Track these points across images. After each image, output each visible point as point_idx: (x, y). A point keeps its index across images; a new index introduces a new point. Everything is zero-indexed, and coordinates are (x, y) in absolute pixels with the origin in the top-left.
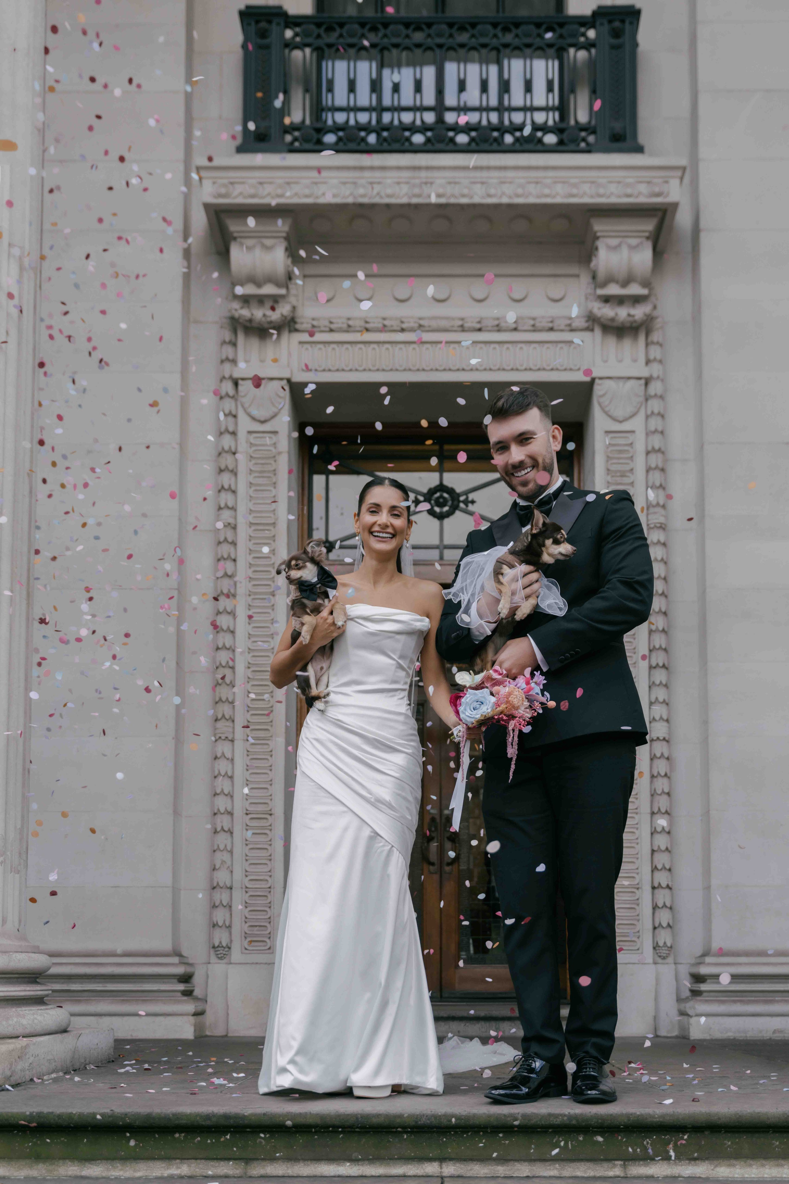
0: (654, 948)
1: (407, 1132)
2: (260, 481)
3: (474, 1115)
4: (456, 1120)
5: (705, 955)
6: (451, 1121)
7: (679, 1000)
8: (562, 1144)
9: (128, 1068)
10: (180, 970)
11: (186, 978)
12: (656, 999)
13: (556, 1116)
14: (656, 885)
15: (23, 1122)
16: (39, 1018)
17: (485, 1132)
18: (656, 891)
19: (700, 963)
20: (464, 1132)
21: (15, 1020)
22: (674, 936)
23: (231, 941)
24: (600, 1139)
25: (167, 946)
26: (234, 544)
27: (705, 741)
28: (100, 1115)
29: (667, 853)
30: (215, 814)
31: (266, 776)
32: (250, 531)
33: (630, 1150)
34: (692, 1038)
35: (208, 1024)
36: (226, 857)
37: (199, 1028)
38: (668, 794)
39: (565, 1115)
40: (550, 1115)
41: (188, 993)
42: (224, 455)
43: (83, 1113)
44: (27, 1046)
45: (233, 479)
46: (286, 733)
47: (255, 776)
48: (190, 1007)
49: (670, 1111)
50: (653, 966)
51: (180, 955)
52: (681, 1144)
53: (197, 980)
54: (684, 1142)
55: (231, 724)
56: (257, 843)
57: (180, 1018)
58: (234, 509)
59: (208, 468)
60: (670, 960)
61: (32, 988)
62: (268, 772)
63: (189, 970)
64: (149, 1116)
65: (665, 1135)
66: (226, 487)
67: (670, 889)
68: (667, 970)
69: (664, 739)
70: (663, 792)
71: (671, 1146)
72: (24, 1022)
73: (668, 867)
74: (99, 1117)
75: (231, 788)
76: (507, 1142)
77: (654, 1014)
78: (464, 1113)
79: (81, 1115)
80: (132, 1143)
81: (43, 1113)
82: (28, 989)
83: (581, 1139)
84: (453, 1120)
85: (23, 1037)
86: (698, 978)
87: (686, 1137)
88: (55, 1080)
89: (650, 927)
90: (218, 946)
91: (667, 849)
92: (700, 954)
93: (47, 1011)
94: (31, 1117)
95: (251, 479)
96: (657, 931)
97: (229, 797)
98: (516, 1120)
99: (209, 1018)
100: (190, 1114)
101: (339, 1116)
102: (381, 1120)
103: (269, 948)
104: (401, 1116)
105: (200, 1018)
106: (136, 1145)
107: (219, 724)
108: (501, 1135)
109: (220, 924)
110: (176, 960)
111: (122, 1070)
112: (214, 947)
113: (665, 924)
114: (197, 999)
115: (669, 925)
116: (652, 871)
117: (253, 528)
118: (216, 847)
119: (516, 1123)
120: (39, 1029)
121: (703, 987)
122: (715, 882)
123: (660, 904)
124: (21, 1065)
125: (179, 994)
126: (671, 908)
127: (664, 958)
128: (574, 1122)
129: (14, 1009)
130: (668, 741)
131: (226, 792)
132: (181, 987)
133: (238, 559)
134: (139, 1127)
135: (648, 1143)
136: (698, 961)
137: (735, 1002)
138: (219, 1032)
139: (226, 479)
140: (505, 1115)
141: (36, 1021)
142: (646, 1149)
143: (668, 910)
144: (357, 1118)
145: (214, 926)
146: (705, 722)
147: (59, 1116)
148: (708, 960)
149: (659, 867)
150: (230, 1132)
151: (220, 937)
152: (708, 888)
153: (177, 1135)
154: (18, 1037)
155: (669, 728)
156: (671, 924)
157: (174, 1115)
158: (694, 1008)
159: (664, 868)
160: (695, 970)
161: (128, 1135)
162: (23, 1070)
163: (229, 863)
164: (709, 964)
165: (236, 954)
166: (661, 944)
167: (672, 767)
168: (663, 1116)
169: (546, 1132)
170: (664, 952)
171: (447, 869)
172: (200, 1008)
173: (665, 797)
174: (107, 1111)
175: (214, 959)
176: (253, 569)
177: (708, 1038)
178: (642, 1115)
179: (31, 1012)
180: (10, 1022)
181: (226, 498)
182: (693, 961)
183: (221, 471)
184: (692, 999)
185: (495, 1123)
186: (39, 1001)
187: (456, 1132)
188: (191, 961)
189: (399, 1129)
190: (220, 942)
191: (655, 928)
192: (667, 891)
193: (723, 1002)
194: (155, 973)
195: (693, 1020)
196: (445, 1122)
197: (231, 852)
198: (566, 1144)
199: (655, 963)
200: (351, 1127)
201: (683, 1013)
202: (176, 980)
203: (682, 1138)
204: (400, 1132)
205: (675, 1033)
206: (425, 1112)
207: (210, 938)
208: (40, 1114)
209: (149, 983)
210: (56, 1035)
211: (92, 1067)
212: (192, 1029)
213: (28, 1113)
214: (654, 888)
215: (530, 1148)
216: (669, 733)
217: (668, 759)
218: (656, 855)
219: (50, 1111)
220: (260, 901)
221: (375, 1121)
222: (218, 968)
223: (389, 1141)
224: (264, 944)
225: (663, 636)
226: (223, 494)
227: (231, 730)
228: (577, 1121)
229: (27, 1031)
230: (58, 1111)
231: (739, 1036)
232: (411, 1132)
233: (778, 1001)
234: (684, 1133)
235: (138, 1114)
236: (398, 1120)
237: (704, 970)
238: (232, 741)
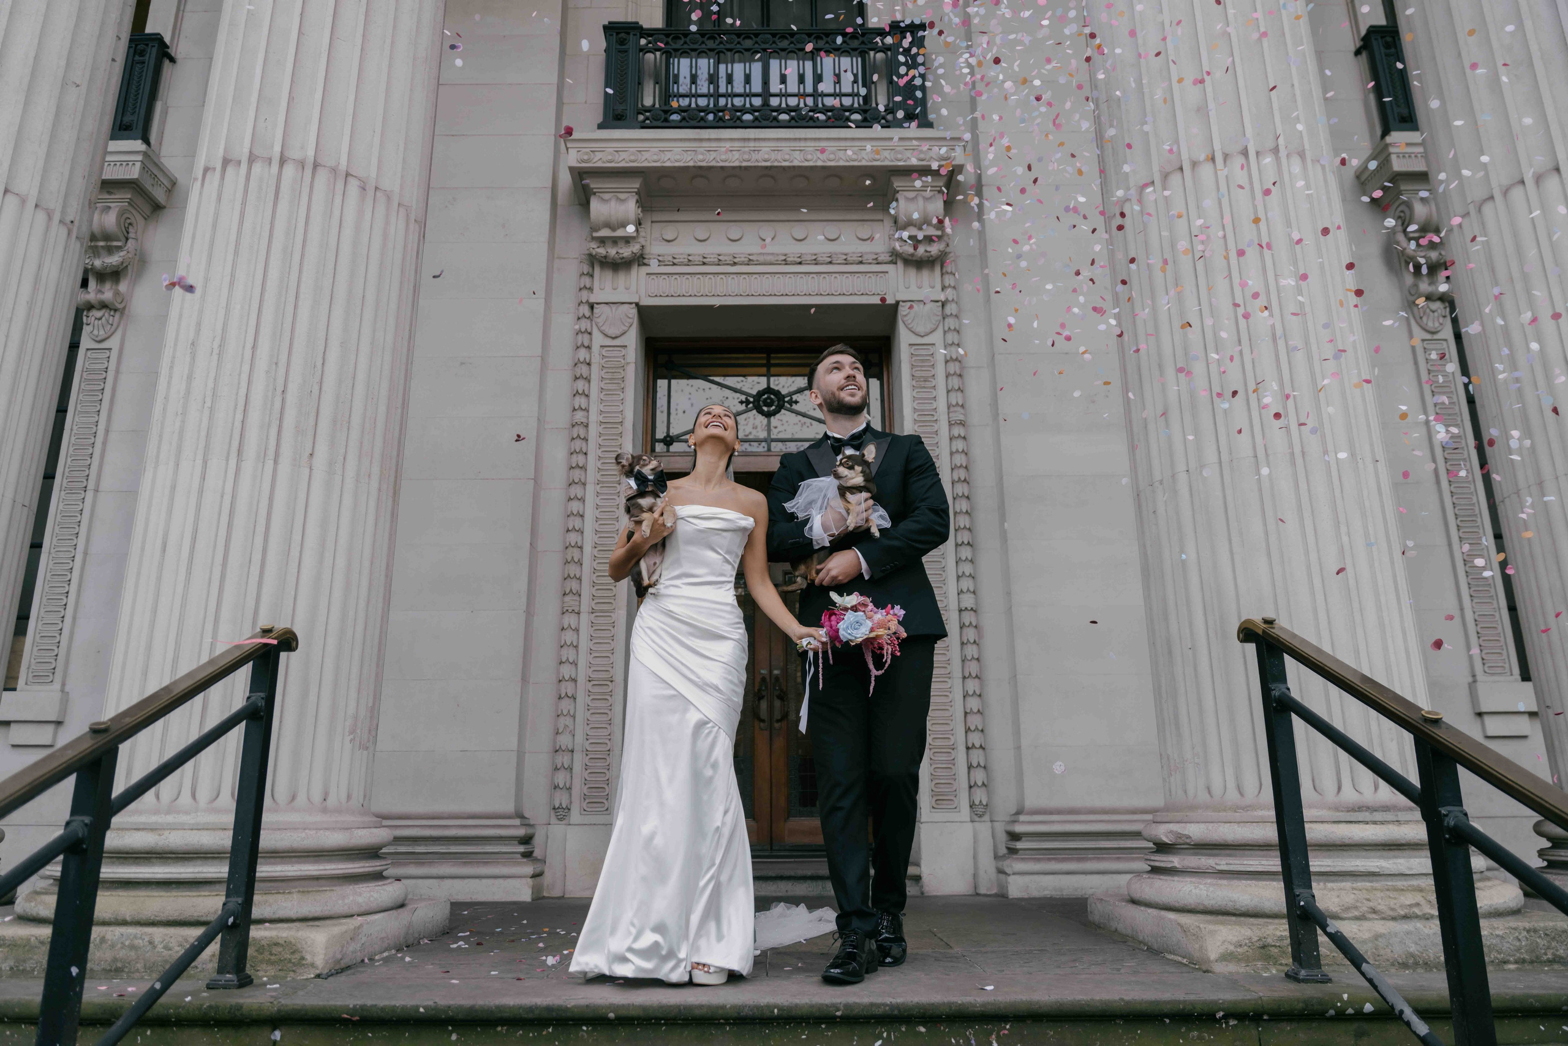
0: (971, 806)
1: (729, 1024)
2: (610, 387)
3: (797, 1005)
4: (778, 1010)
5: (1019, 813)
6: (773, 1012)
7: (996, 857)
8: (885, 1035)
9: (461, 943)
10: (521, 832)
11: (527, 840)
12: (975, 857)
13: (878, 1005)
14: (970, 745)
15: (345, 1016)
16: (375, 895)
17: (808, 1023)
18: (971, 751)
19: (1015, 821)
20: (785, 1024)
21: (351, 898)
22: (989, 795)
23: (571, 802)
24: (922, 1029)
25: (509, 807)
26: (586, 439)
27: (1009, 611)
28: (423, 1007)
29: (979, 715)
30: (560, 681)
31: (608, 645)
32: (600, 429)
33: (953, 1041)
34: (1011, 897)
35: (545, 885)
36: (568, 721)
37: (537, 891)
38: (978, 659)
39: (887, 1005)
40: (872, 1005)
41: (528, 855)
42: (579, 365)
43: (406, 1006)
44: (361, 926)
45: (587, 385)
46: (628, 606)
47: (598, 645)
48: (529, 869)
49: (991, 999)
50: (970, 824)
51: (521, 816)
52: (1004, 1034)
53: (538, 840)
54: (1006, 1032)
55: (578, 599)
56: (596, 708)
57: (519, 880)
58: (587, 410)
59: (566, 377)
60: (987, 818)
61: (371, 864)
62: (610, 641)
63: (530, 831)
64: (472, 1009)
65: (987, 1025)
66: (580, 392)
67: (984, 749)
68: (984, 828)
69: (972, 609)
70: (973, 658)
71: (994, 1036)
72: (360, 900)
73: (980, 728)
74: (422, 1010)
75: (575, 656)
76: (830, 1034)
77: (972, 872)
78: (786, 1004)
79: (404, 1008)
80: (454, 1037)
81: (366, 1005)
82: (367, 865)
83: (903, 1029)
84: (776, 1011)
85: (358, 915)
86: (1014, 836)
87: (1008, 1027)
88: (386, 960)
89: (966, 786)
90: (559, 808)
91: (979, 711)
92: (1014, 812)
93: (385, 887)
94: (354, 1010)
95: (602, 385)
96: (973, 790)
97: (573, 665)
98: (838, 1011)
99: (547, 879)
100: (514, 1006)
101: (661, 1007)
102: (703, 1011)
103: (607, 809)
104: (723, 1007)
105: (538, 879)
106: (458, 1039)
107: (567, 599)
108: (823, 1026)
109: (561, 786)
110: (517, 822)
111: (455, 946)
112: (554, 809)
113: (980, 784)
114: (536, 860)
115: (983, 784)
116: (966, 732)
117: (603, 426)
118: (560, 713)
119: (838, 1014)
120: (374, 906)
121: (1019, 845)
122: (1025, 743)
123: (975, 764)
124: (353, 947)
125: (519, 856)
126: (985, 767)
127: (980, 816)
128: (896, 1012)
129: (351, 887)
130: (975, 611)
131: (571, 661)
132: (522, 849)
133: (589, 453)
134: (462, 1021)
135: (970, 1033)
136: (1013, 818)
137: (1049, 860)
138: (556, 893)
139: (581, 385)
140: (827, 1005)
141: (372, 899)
142: (969, 1040)
143: (982, 769)
144: (680, 1010)
145: (555, 788)
146: (1009, 594)
147: (383, 1009)
148: (1022, 818)
149: (973, 728)
150: (553, 1025)
151: (561, 799)
152: (1018, 748)
153: (499, 1029)
154: (352, 916)
155: (976, 599)
156: (986, 783)
157: (497, 1007)
158: (1011, 867)
159: (977, 729)
160: (1010, 828)
161: (450, 1028)
162: (354, 952)
163: (572, 727)
164: (1023, 822)
165: (575, 816)
166: (977, 802)
167: (980, 634)
168: (984, 1005)
169: (868, 1023)
170: (980, 810)
171: (777, 725)
172: (538, 870)
173: (975, 663)
174: (430, 1003)
175: (554, 820)
176: (602, 461)
177: (1026, 896)
178: (963, 1004)
179: (368, 889)
180: (346, 901)
181: (581, 401)
182: (1008, 819)
183: (576, 378)
184: (1009, 858)
185: (817, 1014)
186: (378, 876)
187: (778, 1024)
188: (532, 823)
189: (722, 1021)
190: (561, 804)
191: (970, 787)
192: (981, 751)
193: (1039, 860)
194: (497, 835)
195: (1011, 879)
196: (767, 1013)
197: (574, 717)
198: (889, 1035)
199: (972, 821)
200: (675, 1019)
201: (1000, 871)
202: (516, 842)
203: (1005, 1028)
204: (722, 1024)
205: (994, 891)
206: (748, 1003)
207: (551, 798)
208: (363, 1007)
209: (490, 844)
210: (391, 912)
211: (426, 941)
212: (530, 892)
213: (351, 1006)
214: (968, 748)
215: (853, 1040)
216: (977, 603)
217: (976, 627)
218: (969, 716)
219: (374, 1003)
220: (600, 764)
221: (697, 1012)
222: (557, 829)
223: (712, 1034)
224: (602, 805)
225: (967, 518)
226: (577, 398)
227: (578, 603)
228: (899, 1011)
229: (362, 910)
230: (382, 1003)
231: (1056, 894)
232: (734, 1024)
233: (1091, 859)
234: (1006, 1022)
235: (461, 1006)
236: (720, 1012)
237: (1019, 828)
238: (578, 613)
